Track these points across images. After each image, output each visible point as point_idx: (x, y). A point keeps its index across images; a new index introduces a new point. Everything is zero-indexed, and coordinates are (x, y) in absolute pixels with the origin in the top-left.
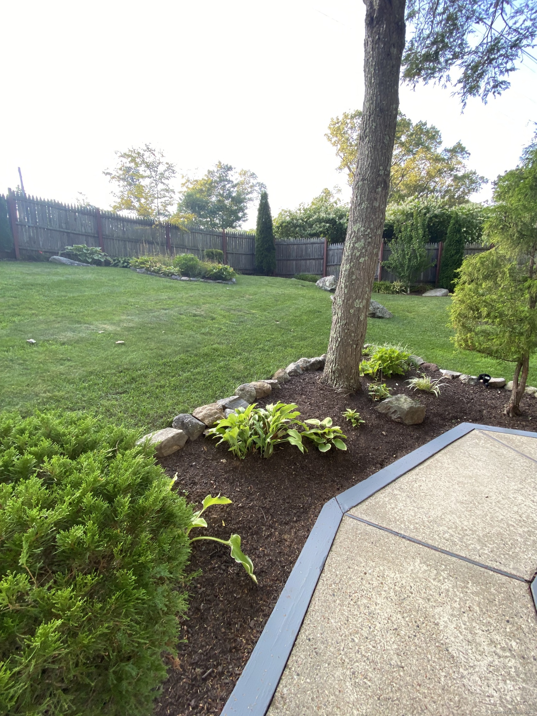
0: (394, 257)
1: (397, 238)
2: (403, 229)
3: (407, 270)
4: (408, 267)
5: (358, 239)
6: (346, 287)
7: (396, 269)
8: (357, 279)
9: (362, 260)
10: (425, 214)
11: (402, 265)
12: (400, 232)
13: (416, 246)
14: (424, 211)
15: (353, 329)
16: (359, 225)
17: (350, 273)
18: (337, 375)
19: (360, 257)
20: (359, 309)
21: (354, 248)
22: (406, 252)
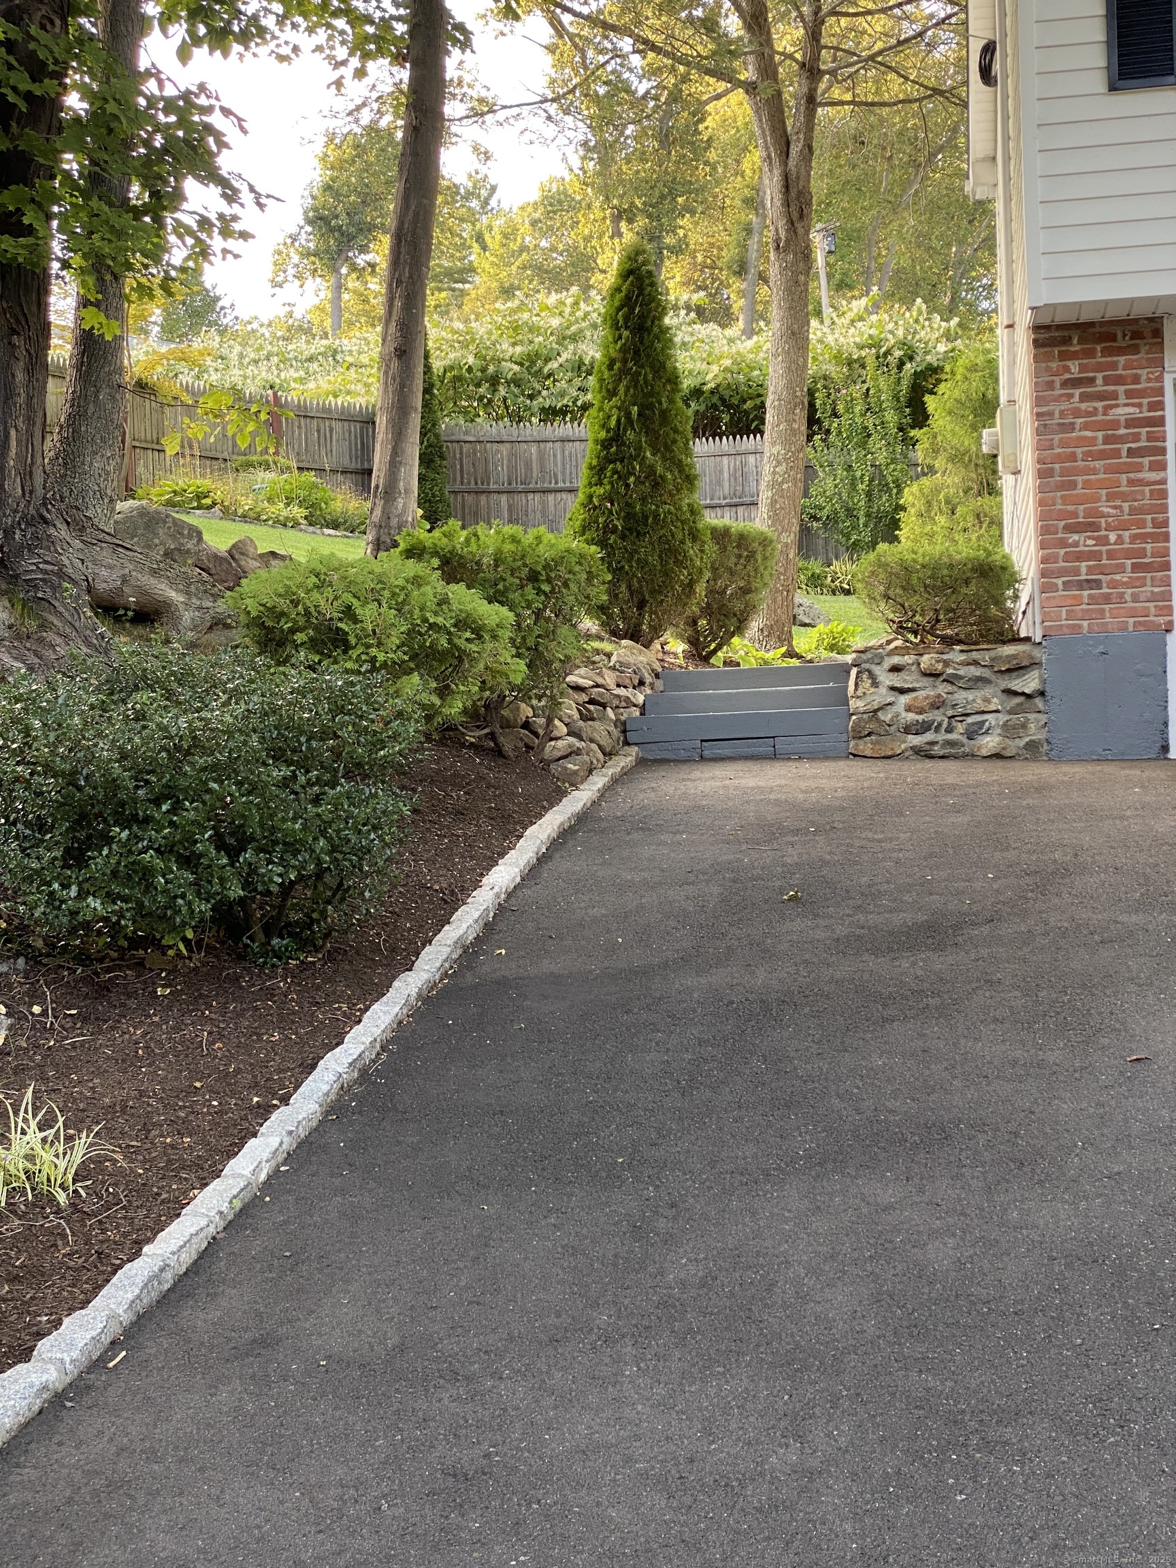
0: (827, 484)
1: (828, 432)
2: (841, 408)
3: (866, 525)
4: (868, 515)
5: (779, 463)
6: (769, 517)
7: (836, 522)
8: (782, 508)
9: (785, 486)
10: (901, 364)
11: (850, 512)
12: (835, 414)
13: (881, 458)
14: (898, 353)
15: (782, 570)
16: (778, 447)
17: (773, 502)
18: (766, 633)
19: (782, 482)
20: (786, 545)
21: (774, 473)
22: (858, 474)
